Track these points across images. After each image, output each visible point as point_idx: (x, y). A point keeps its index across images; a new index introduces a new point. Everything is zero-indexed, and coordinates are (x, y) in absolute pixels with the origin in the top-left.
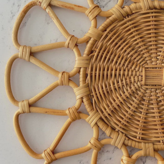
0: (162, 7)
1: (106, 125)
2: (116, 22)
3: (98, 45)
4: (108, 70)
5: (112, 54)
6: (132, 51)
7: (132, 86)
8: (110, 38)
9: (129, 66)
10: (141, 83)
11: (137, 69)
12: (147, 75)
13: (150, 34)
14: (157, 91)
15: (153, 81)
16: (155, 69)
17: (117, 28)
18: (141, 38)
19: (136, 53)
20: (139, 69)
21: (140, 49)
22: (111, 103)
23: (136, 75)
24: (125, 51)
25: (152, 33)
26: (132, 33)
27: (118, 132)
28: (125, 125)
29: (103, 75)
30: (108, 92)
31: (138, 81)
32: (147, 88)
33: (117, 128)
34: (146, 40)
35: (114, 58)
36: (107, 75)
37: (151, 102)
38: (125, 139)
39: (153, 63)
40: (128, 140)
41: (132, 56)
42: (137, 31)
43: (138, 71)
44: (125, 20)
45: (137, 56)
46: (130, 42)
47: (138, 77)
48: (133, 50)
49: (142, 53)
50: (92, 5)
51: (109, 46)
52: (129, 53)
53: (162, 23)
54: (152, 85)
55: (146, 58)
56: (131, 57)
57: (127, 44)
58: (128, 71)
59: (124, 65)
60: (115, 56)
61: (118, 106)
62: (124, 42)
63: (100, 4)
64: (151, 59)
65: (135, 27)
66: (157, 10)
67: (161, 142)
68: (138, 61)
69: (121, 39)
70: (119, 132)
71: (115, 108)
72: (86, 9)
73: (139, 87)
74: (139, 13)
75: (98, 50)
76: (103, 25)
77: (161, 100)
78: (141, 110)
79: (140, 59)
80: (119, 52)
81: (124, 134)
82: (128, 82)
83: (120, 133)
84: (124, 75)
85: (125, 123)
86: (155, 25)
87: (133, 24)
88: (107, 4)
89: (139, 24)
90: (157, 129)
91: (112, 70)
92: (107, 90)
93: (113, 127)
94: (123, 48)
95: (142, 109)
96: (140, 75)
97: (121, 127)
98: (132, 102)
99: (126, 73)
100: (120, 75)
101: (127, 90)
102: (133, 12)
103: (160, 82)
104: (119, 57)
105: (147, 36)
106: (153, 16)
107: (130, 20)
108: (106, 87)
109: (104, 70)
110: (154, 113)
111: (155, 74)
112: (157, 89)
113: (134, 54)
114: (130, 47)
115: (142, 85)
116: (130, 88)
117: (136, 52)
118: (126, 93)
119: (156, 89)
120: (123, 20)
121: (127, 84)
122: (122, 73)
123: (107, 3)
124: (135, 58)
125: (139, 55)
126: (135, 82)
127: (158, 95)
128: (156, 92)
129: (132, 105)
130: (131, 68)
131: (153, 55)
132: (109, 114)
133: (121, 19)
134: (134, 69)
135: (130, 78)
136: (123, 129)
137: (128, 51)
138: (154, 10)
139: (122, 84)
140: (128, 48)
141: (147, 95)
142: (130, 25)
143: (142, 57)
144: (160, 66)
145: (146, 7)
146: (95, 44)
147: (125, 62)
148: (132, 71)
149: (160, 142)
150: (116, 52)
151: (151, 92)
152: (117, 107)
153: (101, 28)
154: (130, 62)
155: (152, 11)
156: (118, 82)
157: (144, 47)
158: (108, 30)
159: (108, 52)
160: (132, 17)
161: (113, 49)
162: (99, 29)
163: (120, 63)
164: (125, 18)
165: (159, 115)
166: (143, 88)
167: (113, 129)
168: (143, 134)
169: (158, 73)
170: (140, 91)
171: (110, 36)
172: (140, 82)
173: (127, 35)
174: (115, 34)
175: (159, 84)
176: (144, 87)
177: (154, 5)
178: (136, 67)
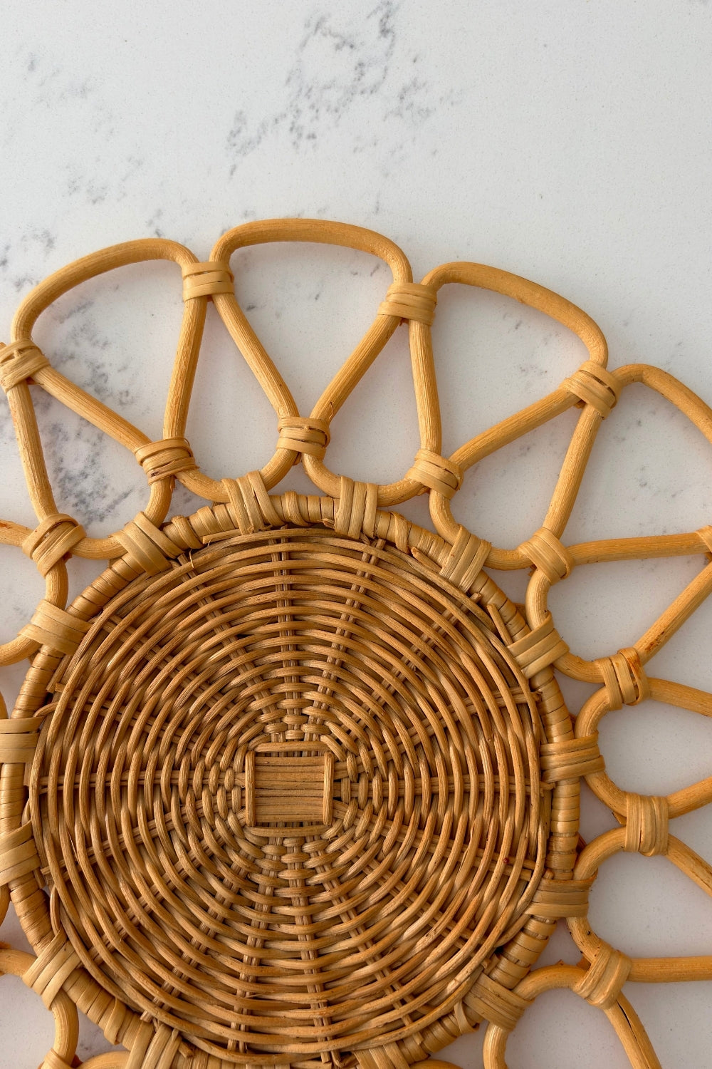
0: (312, 520)
1: (102, 995)
2: (139, 579)
3: (70, 668)
4: (109, 769)
5: (124, 703)
6: (204, 686)
7: (206, 831)
8: (117, 643)
9: (195, 748)
10: (240, 815)
11: (223, 760)
12: (260, 784)
13: (273, 620)
14: (308, 848)
15: (288, 809)
16: (296, 760)
17: (145, 604)
18: (240, 636)
19: (224, 694)
20: (233, 760)
21: (235, 681)
22: (123, 906)
23: (219, 785)
24: (179, 688)
25: (280, 615)
26: (202, 620)
27: (151, 1022)
28: (180, 996)
29: (91, 790)
30: (109, 860)
31: (228, 809)
32: (267, 839)
33: (148, 1010)
34: (258, 645)
35: (134, 719)
36: (107, 789)
37: (285, 893)
38: (178, 1053)
39: (290, 735)
40: (190, 1057)
41: (205, 707)
42: (222, 610)
43: (230, 766)
44: (177, 570)
45: (226, 708)
46: (195, 655)
47: (228, 792)
48: (209, 682)
49: (245, 693)
50: (46, 517)
51: (114, 673)
52: (192, 698)
53: (318, 576)
54: (286, 825)
55: (260, 712)
56: (200, 715)
57: (184, 663)
58: (191, 768)
59: (172, 744)
60: (138, 709)
61: (151, 914)
62: (173, 654)
63: (87, 506)
64: (281, 719)
65: (214, 596)
66: (292, 532)
67: (324, 1058)
68: (230, 725)
69: (160, 644)
70: (155, 1024)
71: (139, 926)
72: (27, 531)
73: (233, 835)
74: (227, 543)
75: (68, 691)
76: (88, 593)
77: (321, 884)
78: (245, 929)
79: (237, 718)
80: (156, 695)
81: (174, 1034)
82: (190, 817)
83: (160, 1030)
84: (172, 785)
85: (178, 987)
86: (291, 587)
87: (205, 584)
88: (117, 507)
89: (228, 582)
90: (307, 1007)
91: (125, 768)
92: (104, 849)
93: (129, 1004)
94: (168, 679)
95: (248, 922)
96: (235, 786)
97: (161, 1006)
98: (205, 898)
99: (181, 778)
100: (155, 786)
101: (187, 850)
102: (204, 540)
103: (314, 808)
104: (153, 714)
105: (262, 629)
106: (280, 554)
107: (197, 571)
108: (102, 836)
109: (93, 769)
110: (294, 938)
111: (292, 777)
112: (308, 840)
113: (213, 698)
114: (195, 672)
115: (243, 827)
116: (200, 839)
117: (221, 692)
118: (183, 862)
119: (304, 840)
120: (170, 568)
121: (184, 826)
122: (163, 777)
123: (116, 502)
124: (218, 717)
125: (234, 702)
126: (214, 813)
127: (311, 863)
128: (301, 850)
129: (205, 908)
130: (201, 755)
131: (287, 703)
132: (114, 952)
133: (160, 567)
134: (215, 761)
135: (197, 799)
136: (171, 1012)
137: (189, 688)
138: (284, 532)
139: (166, 822)
140: (187, 679)
141: (265, 865)
142: (197, 588)
143: (244, 711)
144: (313, 746)
145: (251, 520)
146: (58, 666)
147: (176, 735)
148: (206, 770)
149: (319, 1059)
150: (142, 695)
151: (283, 850)
152: (145, 921)
153: (78, 604)
154: (196, 733)
155: (275, 534)
156: (149, 817)
157: (251, 672)
158: (107, 611)
159: (109, 698)
160: (201, 559)
161: (131, 684)
162: (71, 610)
163: (158, 739)
164: (174, 564)
165: (316, 944)
166: (249, 836)
167: (132, 1012)
168: (250, 1030)
169: (305, 776)
170: (238, 850)
171: (114, 632)
172: (235, 813)
173: (184, 629)
174: (134, 625)
175: (313, 818)
176: (254, 833)
177: (280, 512)
178: (219, 753)
